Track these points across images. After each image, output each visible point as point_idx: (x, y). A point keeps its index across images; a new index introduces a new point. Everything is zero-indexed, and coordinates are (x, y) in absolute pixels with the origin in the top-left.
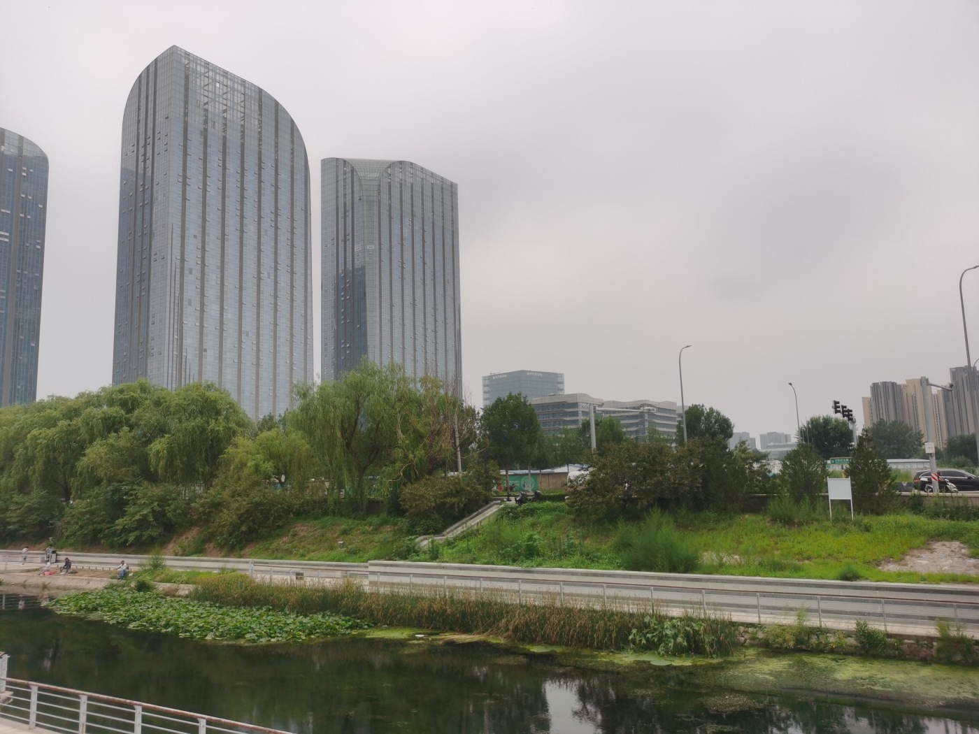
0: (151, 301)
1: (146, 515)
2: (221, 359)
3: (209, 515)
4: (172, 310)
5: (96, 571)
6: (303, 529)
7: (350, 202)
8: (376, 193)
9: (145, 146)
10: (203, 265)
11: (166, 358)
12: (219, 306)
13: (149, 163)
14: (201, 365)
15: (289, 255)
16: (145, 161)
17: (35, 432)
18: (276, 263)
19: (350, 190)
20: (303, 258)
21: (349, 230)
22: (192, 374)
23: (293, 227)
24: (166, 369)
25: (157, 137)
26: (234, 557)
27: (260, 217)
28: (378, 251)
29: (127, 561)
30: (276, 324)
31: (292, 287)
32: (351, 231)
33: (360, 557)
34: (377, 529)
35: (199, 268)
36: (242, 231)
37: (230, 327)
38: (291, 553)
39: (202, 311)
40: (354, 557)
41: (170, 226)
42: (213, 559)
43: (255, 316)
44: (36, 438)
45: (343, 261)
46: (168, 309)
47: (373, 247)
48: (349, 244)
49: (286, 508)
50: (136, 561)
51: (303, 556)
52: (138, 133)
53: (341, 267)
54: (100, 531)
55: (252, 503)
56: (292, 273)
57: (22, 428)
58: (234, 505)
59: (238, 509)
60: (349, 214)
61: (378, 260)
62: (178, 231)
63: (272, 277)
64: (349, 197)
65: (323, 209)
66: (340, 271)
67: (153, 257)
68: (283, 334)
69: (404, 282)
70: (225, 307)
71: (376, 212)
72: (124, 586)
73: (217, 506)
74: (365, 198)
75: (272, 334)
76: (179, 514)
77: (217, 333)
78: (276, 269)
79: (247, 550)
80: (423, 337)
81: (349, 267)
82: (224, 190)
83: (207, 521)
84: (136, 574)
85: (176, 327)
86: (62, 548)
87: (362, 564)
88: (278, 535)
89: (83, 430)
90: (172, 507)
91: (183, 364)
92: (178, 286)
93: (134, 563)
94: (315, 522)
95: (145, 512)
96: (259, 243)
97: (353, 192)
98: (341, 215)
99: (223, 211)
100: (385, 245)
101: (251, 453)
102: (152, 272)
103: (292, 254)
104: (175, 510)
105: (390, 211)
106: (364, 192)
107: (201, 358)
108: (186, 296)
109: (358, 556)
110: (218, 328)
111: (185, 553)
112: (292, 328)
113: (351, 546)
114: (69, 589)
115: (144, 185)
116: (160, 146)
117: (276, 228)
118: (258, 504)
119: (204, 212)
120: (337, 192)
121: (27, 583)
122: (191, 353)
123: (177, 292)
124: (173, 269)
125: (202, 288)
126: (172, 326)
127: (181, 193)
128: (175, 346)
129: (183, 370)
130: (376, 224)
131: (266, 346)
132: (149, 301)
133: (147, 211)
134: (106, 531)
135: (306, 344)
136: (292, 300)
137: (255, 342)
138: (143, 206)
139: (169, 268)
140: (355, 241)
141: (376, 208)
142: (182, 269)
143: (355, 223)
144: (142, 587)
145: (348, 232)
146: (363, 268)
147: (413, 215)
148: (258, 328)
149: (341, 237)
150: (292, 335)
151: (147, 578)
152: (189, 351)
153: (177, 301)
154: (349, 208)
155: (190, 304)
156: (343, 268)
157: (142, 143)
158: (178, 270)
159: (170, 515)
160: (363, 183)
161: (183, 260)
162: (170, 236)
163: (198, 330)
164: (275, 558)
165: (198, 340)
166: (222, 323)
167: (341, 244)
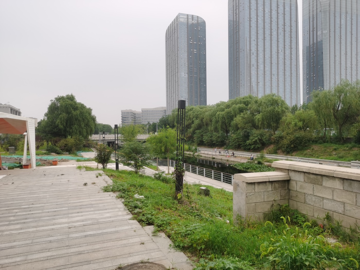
0: (240, 67)
1: (256, 140)
2: (264, 85)
3: (278, 140)
4: (247, 69)
5: (242, 157)
6: (316, 147)
7: (316, 13)
8: (328, 7)
9: (236, 10)
10: (257, 51)
11: (246, 86)
12: (263, 66)
13: (237, 16)
14: (257, 88)
15: (290, 41)
16: (236, 16)
17: (218, 113)
18: (284, 45)
19: (316, 8)
20: (295, 42)
21: (315, 26)
22: (255, 91)
23: (291, 29)
24: (246, 90)
25: (240, 5)
26: (289, 155)
27: (278, 28)
28: (328, 33)
29: (253, 155)
30: (285, 70)
31: (291, 54)
32: (316, 26)
33: (345, 159)
34: (351, 149)
35: (256, 52)
36: (271, 35)
37: (268, 73)
38: (312, 156)
39: (257, 68)
40: (342, 159)
41: (246, 38)
42: (281, 156)
43: (277, 68)
44: (219, 115)
45: (312, 40)
46: (246, 69)
47: (326, 31)
48: (315, 32)
49: (309, 139)
50: (255, 155)
51: (318, 157)
52: (233, 5)
53: (311, 43)
54: (241, 145)
55: (295, 137)
56: (291, 48)
57: (214, 112)
58: (288, 138)
59: (290, 139)
60: (315, 19)
61: (328, 37)
62: (248, 39)
63: (283, 51)
64: (315, 12)
65: (303, 19)
66: (311, 44)
67: (240, 50)
68: (288, 73)
69: (341, 45)
70: (266, 66)
71: (328, 16)
72: (253, 162)
73: (281, 138)
74: (323, 10)
75: (283, 74)
76: (267, 140)
77: (263, 76)
78: (284, 48)
79: (294, 154)
80: (351, 68)
81: (315, 41)
82: (264, 20)
83: (277, 143)
84: (256, 159)
85: (249, 75)
86: (229, 149)
87: (346, 162)
88: (306, 149)
89: (232, 112)
90: (265, 137)
91: (252, 88)
92: (249, 60)
93: (254, 155)
94: (321, 145)
95: (256, 139)
96: (278, 39)
97: (317, 9)
98: (311, 20)
99: (264, 28)
100: (332, 30)
101: (292, 119)
102: (240, 56)
103: (291, 40)
104: (265, 139)
105: (335, 14)
106: (322, 7)
107: (257, 85)
108: (252, 63)
109: (343, 159)
110: (263, 74)
111: (270, 153)
112: (291, 71)
113: (340, 155)
114: (235, 162)
115: (236, 24)
116: (241, 8)
117: (284, 31)
118: (297, 138)
119: (257, 30)
120: (309, 10)
121: (222, 159)
122: (254, 84)
123: (249, 62)
124: (247, 54)
125: (257, 60)
126: (247, 75)
127: (249, 25)
128: (249, 82)
129: (252, 90)
130: (328, 21)
131: (281, 79)
132: (239, 67)
133: (238, 34)
134: (243, 145)
135: (297, 76)
136: (291, 59)
137: (277, 78)
138: (236, 32)
139: (246, 54)
140: (318, 30)
141: (328, 14)
142: (250, 53)
143: (318, 22)
144: (259, 163)
145: (314, 27)
146: (322, 41)
147: (346, 13)
148: (278, 72)
149: (311, 30)
150: (291, 74)
151: (261, 160)
152: (253, 83)
153: (249, 66)
154: (315, 16)
155: (253, 66)
156: (312, 43)
157: (235, 9)
158: (249, 54)
159: (264, 140)
160: (322, 3)
161: (250, 50)
162: (246, 42)
163: (256, 75)
164: (306, 157)
165: (256, 79)
166: (264, 72)
167: (311, 33)
